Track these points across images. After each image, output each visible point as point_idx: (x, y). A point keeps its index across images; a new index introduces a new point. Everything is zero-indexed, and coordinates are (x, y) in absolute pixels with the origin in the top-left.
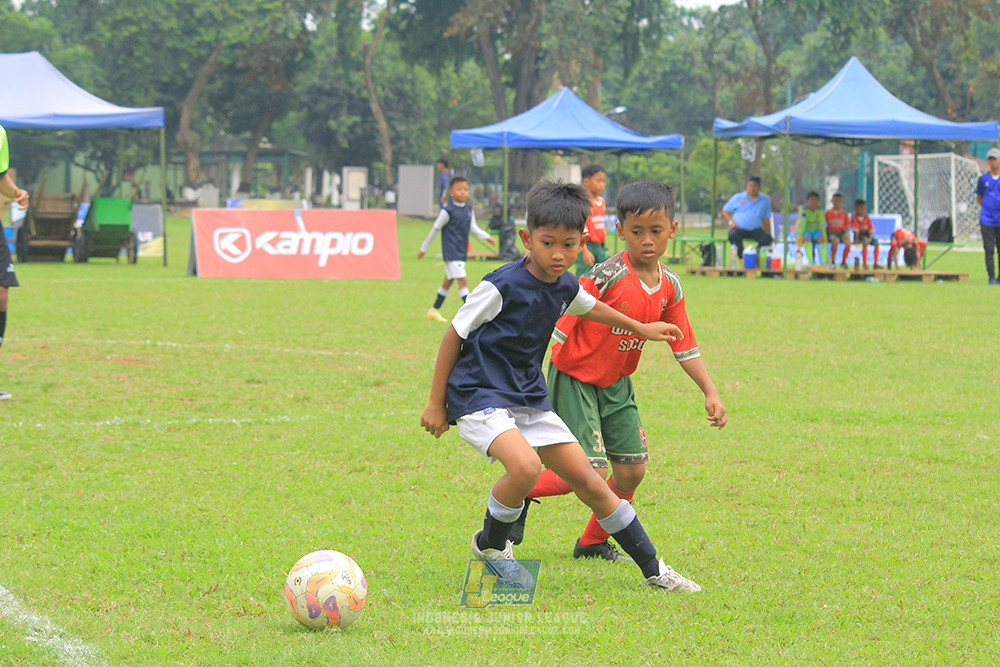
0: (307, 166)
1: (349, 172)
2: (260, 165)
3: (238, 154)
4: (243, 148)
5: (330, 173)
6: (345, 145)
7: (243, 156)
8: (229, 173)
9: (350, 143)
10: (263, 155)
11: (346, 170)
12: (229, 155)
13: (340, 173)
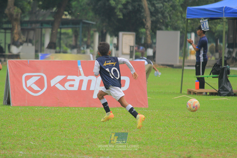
0: (95, 31)
1: (123, 34)
2: (63, 31)
3: (48, 23)
4: (51, 19)
5: (111, 36)
6: (121, 17)
7: (51, 24)
8: (42, 36)
9: (124, 15)
10: (66, 23)
11: (121, 34)
12: (42, 23)
13: (117, 36)
